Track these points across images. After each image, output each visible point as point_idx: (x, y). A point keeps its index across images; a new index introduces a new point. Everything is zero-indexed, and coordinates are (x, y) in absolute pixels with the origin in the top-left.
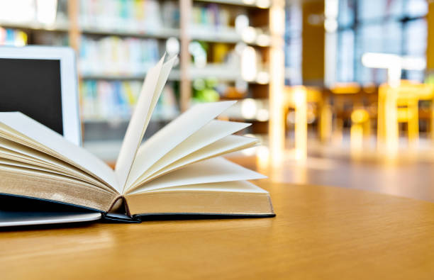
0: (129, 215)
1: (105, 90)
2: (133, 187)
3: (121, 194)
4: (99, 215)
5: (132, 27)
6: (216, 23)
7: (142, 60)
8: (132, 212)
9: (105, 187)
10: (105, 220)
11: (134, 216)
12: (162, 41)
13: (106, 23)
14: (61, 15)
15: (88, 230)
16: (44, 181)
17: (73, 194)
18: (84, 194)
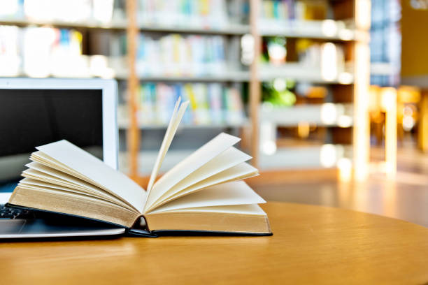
0: (148, 230)
1: (165, 93)
2: (152, 208)
3: (142, 214)
4: (124, 230)
5: (195, 23)
6: (292, 17)
7: (206, 60)
8: (151, 229)
9: (129, 207)
10: (128, 234)
11: (153, 231)
12: (229, 37)
13: (167, 20)
14: (118, 12)
15: (115, 242)
16: (81, 202)
17: (103, 213)
18: (112, 213)
